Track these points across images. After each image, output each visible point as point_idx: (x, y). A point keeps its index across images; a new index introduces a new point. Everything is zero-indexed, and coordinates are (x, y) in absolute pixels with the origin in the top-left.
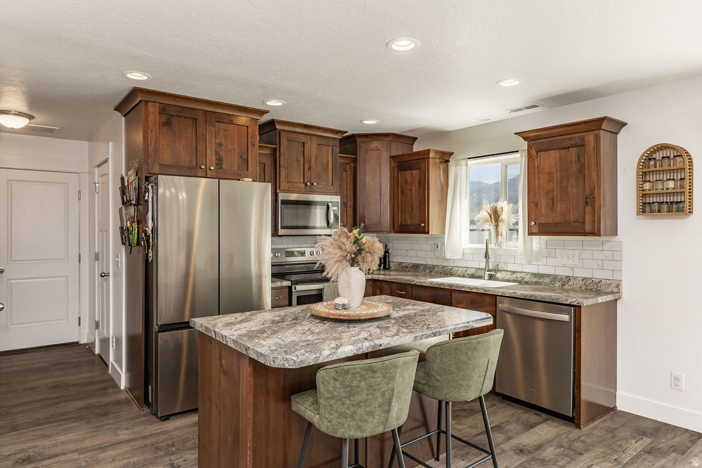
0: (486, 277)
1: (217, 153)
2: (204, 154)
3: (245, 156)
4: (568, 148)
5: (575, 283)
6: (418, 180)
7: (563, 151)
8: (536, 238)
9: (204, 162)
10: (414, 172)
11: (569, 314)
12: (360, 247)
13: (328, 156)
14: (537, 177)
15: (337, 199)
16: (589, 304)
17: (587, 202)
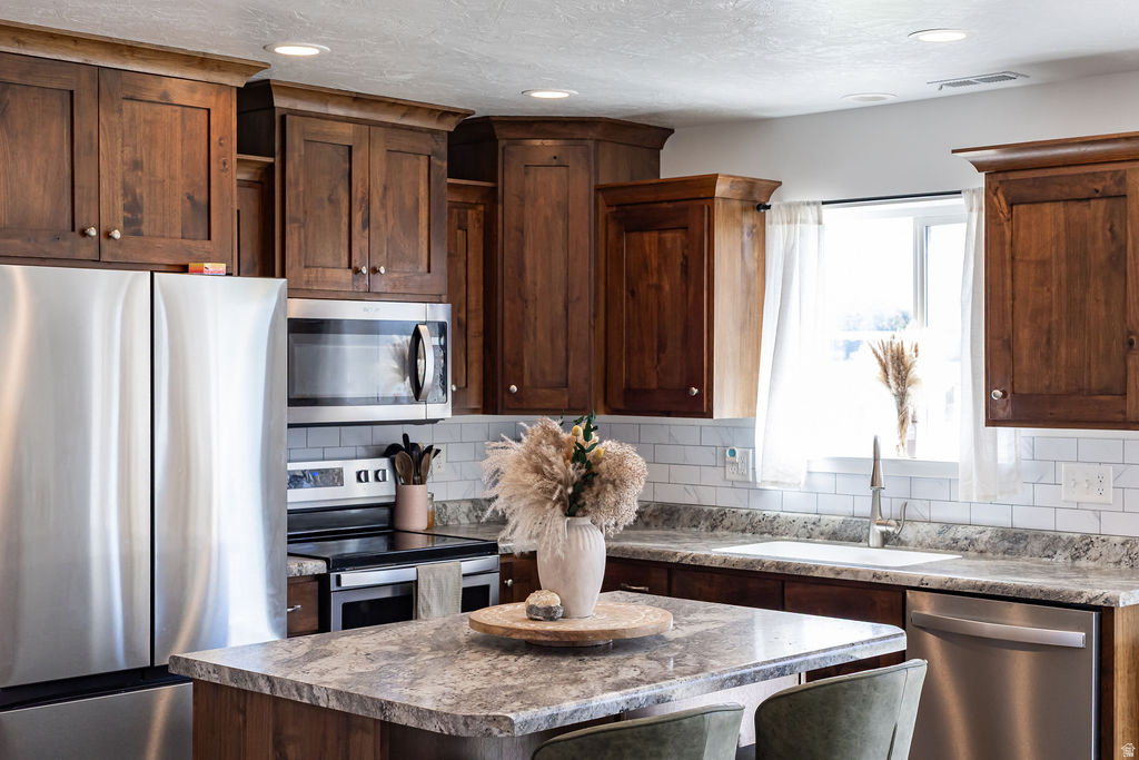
0: (875, 540)
1: (127, 190)
2: (94, 193)
3: (201, 197)
4: (1089, 199)
5: (1105, 551)
6: (679, 260)
7: (1075, 208)
8: (1005, 433)
9: (94, 220)
10: (668, 236)
11: (1086, 628)
12: (589, 466)
13: (416, 185)
14: (1009, 271)
15: (441, 313)
16: (1132, 602)
17: (1131, 343)
